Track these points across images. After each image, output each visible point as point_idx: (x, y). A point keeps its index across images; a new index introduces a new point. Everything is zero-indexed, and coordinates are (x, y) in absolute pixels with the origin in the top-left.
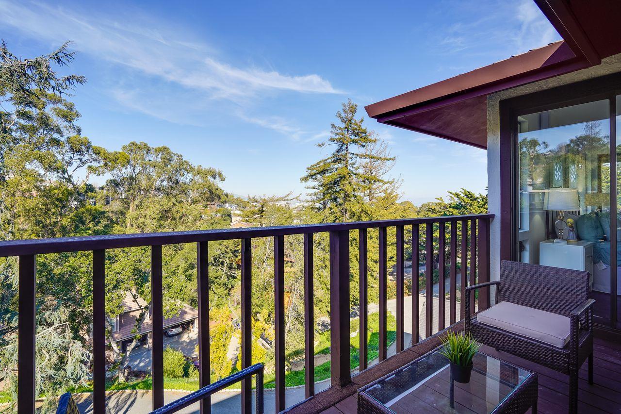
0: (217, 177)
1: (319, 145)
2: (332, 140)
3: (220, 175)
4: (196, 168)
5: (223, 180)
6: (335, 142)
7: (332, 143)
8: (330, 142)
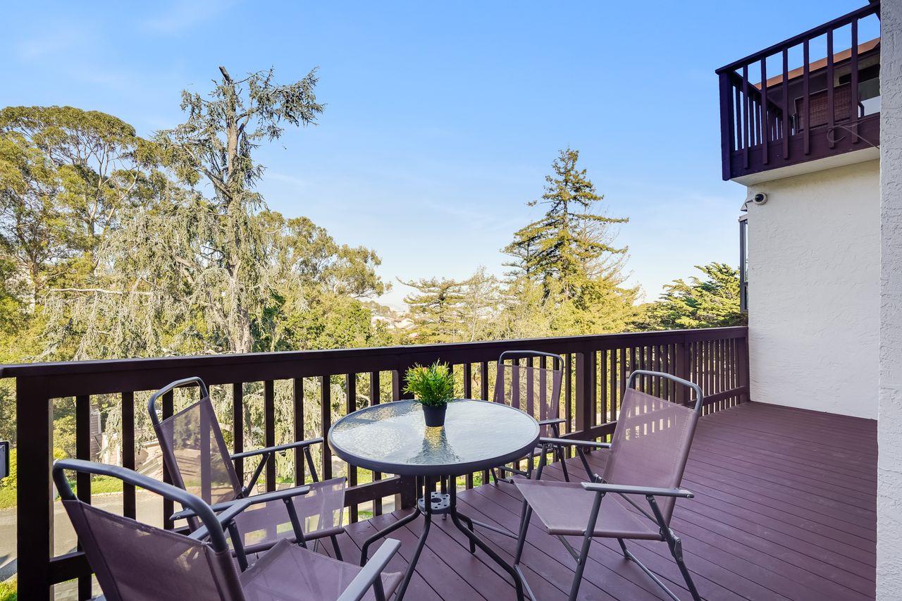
0: (369, 260)
1: (530, 204)
2: (546, 197)
3: (373, 257)
4: (341, 248)
5: (378, 263)
6: (550, 200)
7: (546, 200)
8: (543, 200)
